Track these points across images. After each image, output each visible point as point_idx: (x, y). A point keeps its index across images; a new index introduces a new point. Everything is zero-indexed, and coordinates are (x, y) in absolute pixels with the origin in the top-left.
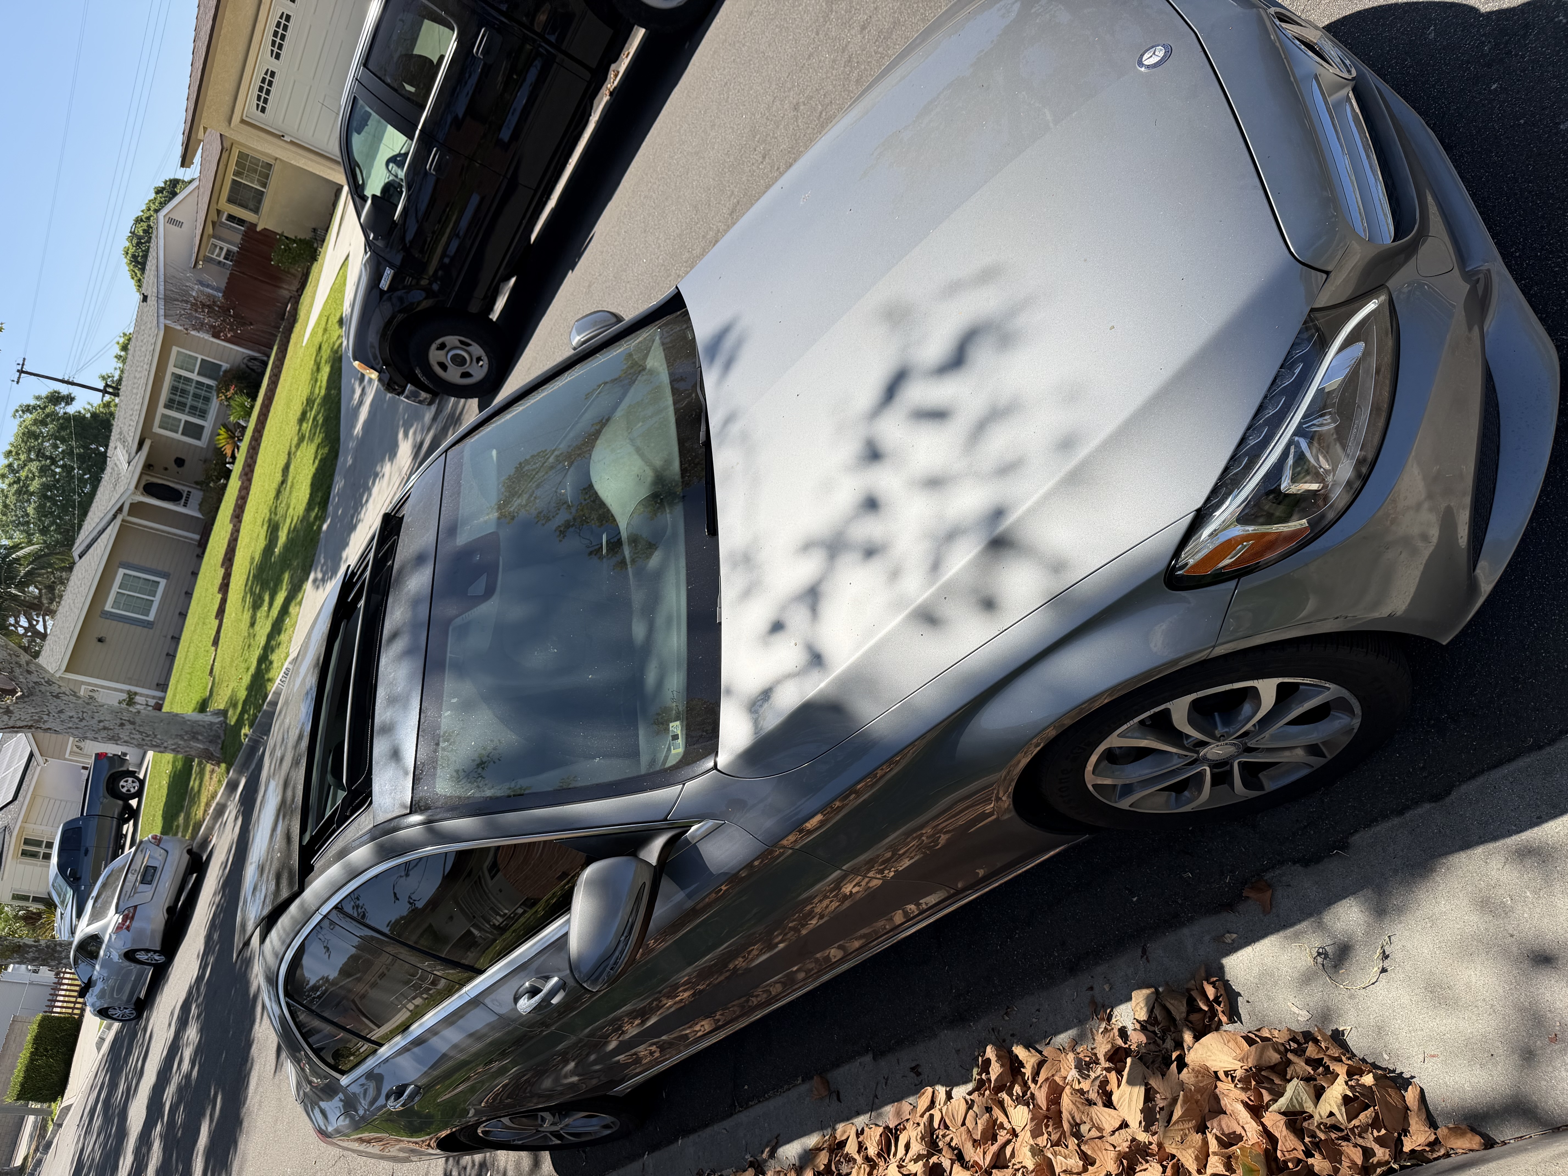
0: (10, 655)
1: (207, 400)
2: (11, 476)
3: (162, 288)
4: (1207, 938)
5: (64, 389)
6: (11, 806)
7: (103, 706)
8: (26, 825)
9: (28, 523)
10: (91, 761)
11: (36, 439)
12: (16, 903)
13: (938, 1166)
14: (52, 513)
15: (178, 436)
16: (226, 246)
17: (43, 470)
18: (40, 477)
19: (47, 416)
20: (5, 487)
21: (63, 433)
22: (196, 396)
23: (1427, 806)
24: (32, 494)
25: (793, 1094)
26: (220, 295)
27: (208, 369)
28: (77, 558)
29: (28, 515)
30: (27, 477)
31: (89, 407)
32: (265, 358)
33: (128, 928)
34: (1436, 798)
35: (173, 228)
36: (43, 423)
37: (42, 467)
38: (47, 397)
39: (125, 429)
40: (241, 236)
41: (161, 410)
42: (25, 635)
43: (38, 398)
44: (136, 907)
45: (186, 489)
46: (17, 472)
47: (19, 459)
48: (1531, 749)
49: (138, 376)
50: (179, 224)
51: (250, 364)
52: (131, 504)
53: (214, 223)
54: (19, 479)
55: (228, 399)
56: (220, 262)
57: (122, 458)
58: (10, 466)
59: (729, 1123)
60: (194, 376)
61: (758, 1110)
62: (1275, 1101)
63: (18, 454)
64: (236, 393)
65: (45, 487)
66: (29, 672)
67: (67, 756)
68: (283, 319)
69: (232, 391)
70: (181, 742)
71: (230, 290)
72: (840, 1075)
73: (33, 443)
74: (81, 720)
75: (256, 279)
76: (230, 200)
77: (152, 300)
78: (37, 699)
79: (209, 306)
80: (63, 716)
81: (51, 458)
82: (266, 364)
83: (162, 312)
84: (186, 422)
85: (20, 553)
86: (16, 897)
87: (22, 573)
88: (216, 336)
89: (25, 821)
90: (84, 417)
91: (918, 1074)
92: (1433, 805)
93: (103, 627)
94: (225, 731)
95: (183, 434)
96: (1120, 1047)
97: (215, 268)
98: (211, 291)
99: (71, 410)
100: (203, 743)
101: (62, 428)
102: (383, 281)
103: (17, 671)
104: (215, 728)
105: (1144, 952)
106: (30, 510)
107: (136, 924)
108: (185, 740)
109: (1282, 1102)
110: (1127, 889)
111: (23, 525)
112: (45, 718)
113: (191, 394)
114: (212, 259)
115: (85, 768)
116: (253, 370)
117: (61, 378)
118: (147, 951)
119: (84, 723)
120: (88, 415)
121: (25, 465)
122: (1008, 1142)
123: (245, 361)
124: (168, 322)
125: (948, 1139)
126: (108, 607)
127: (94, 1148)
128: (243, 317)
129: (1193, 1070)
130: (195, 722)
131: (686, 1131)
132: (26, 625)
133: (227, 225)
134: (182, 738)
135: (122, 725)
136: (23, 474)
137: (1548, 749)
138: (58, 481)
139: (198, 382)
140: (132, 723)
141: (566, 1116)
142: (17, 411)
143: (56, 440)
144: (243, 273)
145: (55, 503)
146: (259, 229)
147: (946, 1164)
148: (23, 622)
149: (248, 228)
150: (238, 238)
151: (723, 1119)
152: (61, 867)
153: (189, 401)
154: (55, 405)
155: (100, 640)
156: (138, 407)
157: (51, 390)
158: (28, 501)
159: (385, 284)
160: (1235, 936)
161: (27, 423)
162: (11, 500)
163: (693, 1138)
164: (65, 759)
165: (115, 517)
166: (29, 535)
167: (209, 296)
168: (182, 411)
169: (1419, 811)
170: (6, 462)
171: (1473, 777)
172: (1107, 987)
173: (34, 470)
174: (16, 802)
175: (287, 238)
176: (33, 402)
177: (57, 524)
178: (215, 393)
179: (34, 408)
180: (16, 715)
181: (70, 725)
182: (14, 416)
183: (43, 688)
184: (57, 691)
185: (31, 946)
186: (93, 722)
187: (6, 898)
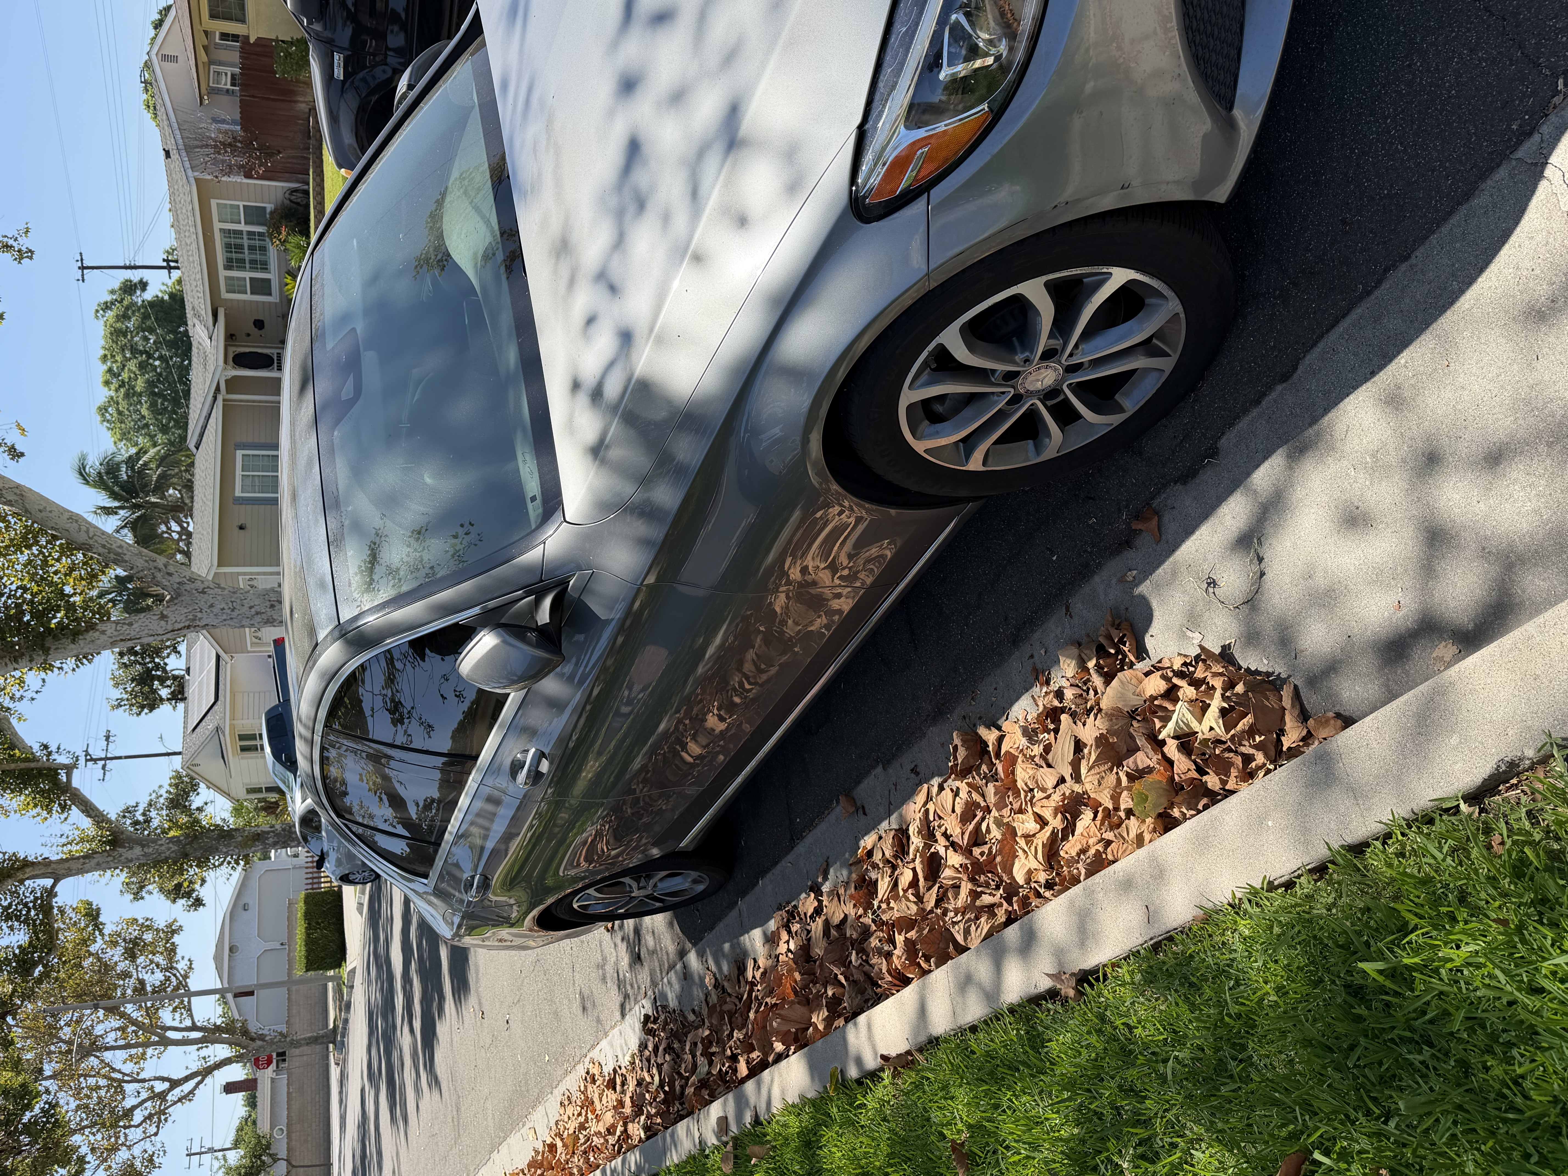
0: (146, 561)
1: (263, 249)
2: (114, 381)
3: (179, 136)
4: (1114, 581)
5: (135, 276)
6: (216, 707)
8: (235, 722)
9: (147, 426)
10: (272, 648)
11: (125, 336)
12: (253, 796)
13: (936, 854)
14: (165, 409)
15: (248, 297)
16: (229, 70)
17: (142, 366)
18: (143, 374)
19: (127, 308)
20: (113, 393)
21: (148, 323)
22: (252, 248)
23: (1279, 388)
24: (140, 395)
25: (832, 817)
26: (239, 128)
27: (254, 215)
28: (194, 450)
29: (144, 417)
30: (130, 378)
31: (164, 288)
32: (306, 187)
34: (1285, 378)
35: (168, 65)
36: (125, 317)
37: (140, 363)
38: (120, 289)
39: (196, 303)
40: (238, 54)
41: (223, 273)
42: (180, 539)
43: (113, 292)
45: (275, 351)
46: (119, 375)
47: (116, 361)
48: (1361, 299)
49: (188, 242)
50: (174, 59)
51: (293, 198)
52: (226, 381)
53: (205, 48)
54: (123, 381)
55: (283, 243)
56: (228, 90)
57: (203, 335)
58: (110, 370)
59: (791, 857)
60: (242, 227)
61: (810, 839)
62: (1164, 727)
63: (113, 356)
64: (288, 234)
65: (150, 384)
66: (170, 574)
67: (249, 648)
68: (309, 137)
69: (284, 233)
71: (247, 118)
72: (862, 791)
73: (123, 341)
74: (233, 610)
75: (268, 99)
76: (213, 16)
77: (174, 154)
78: (186, 598)
79: (229, 145)
80: (215, 610)
81: (146, 352)
82: (307, 193)
83: (187, 164)
84: (251, 279)
85: (145, 458)
86: (250, 791)
87: (155, 478)
88: (248, 176)
89: (233, 718)
90: (162, 300)
91: (917, 774)
92: (1284, 385)
93: (240, 514)
95: (252, 293)
96: (1056, 707)
97: (226, 99)
98: (227, 127)
99: (148, 295)
101: (146, 317)
102: (336, 70)
103: (159, 575)
105: (1067, 609)
106: (144, 412)
109: (1171, 725)
110: (1048, 549)
111: (143, 428)
112: (199, 615)
113: (246, 247)
114: (219, 90)
115: (270, 656)
116: (298, 204)
117: (122, 264)
119: (236, 613)
120: (166, 297)
121: (124, 366)
122: (983, 819)
123: (287, 195)
124: (196, 174)
125: (943, 828)
126: (238, 493)
127: (377, 997)
128: (268, 147)
129: (1106, 714)
131: (763, 872)
132: (178, 529)
133: (222, 45)
135: (272, 606)
136: (125, 375)
137: (1377, 293)
138: (160, 374)
139: (249, 233)
141: (649, 877)
142: (97, 311)
143: (143, 331)
144: (253, 96)
145: (165, 398)
146: (252, 41)
147: (942, 851)
148: (175, 527)
149: (243, 43)
150: (235, 57)
151: (787, 853)
152: (276, 755)
153: (247, 256)
154: (131, 295)
155: (241, 528)
156: (199, 276)
157: (122, 280)
158: (140, 402)
159: (339, 73)
160: (1135, 572)
161: (111, 321)
162: (123, 405)
163: (769, 876)
164: (249, 652)
165: (215, 398)
166: (152, 437)
167: (226, 132)
168: (243, 268)
169: (1273, 395)
170: (105, 368)
171: (1315, 344)
172: (1043, 652)
173: (134, 369)
174: (219, 702)
175: (283, 41)
176: (109, 298)
177: (175, 420)
178: (268, 239)
179: (112, 303)
181: (225, 617)
182: (97, 317)
183: (188, 587)
184: (201, 587)
185: (268, 833)
186: (245, 609)
187: (242, 794)
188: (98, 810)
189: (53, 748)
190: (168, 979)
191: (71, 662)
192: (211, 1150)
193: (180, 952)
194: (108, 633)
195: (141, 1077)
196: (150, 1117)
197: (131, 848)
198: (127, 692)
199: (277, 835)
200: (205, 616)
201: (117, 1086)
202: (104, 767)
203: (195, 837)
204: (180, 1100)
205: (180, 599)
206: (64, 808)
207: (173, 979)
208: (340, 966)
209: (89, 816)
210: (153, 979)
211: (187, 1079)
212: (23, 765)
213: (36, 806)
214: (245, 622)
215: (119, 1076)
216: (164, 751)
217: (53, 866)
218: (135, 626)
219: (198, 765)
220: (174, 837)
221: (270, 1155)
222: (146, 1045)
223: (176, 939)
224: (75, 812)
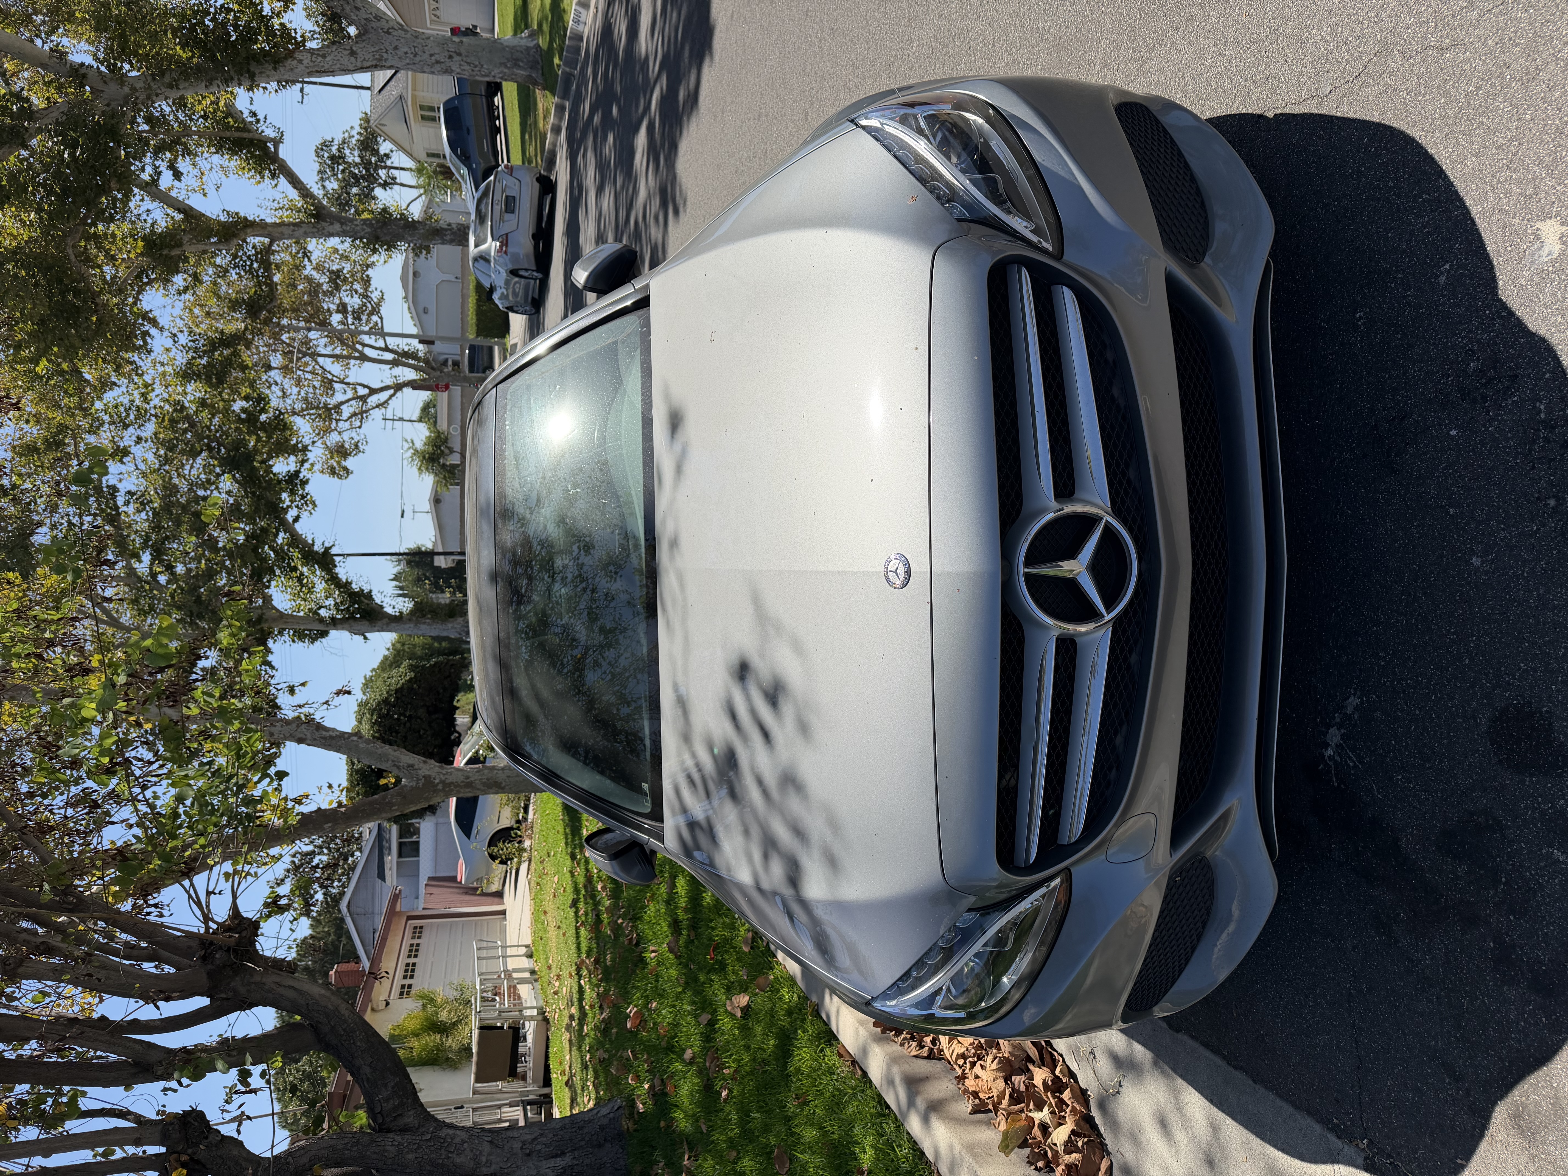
7: (428, 38)
33: (506, 252)
44: (507, 235)
70: (506, 70)
74: (415, 55)
78: (373, 36)
80: (399, 52)
86: (430, 155)
89: (414, 89)
94: (541, 55)
100: (525, 69)
104: (532, 52)
107: (510, 250)
108: (509, 68)
112: (385, 55)
118: (526, 270)
119: (418, 59)
130: (514, 47)
134: (506, 67)
135: (450, 57)
140: (459, 54)
180: (361, 54)
181: (408, 61)
183: (374, 25)
184: (386, 27)
185: (446, 230)
186: (426, 56)
187: (423, 157)
188: (302, 183)
189: (261, 116)
190: (364, 305)
191: (274, 85)
192: (401, 419)
193: (374, 283)
194: (305, 62)
195: (346, 380)
196: (354, 414)
197: (332, 224)
198: (318, 26)
199: (454, 233)
200: (390, 57)
201: (328, 384)
202: (302, 90)
203: (385, 223)
204: (377, 406)
205: (367, 36)
206: (274, 176)
207: (369, 305)
208: (504, 337)
209: (295, 187)
210: (354, 302)
211: (382, 389)
212: (237, 135)
213: (250, 170)
214: (426, 68)
215: (330, 377)
216: (354, 84)
217: (269, 229)
218: (328, 59)
219: (384, 125)
220: (368, 219)
221: (447, 447)
222: (349, 357)
223: (370, 272)
224: (282, 180)
